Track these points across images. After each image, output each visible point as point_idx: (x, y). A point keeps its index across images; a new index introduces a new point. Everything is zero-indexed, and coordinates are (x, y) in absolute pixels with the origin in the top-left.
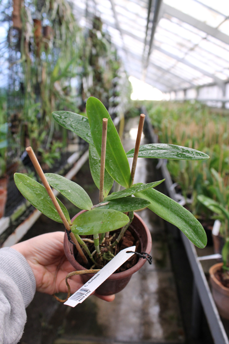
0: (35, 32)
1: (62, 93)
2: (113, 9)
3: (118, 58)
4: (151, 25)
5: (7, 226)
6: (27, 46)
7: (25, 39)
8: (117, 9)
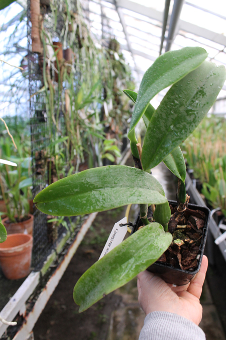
0: (57, 55)
1: (87, 121)
2: (124, 31)
3: (131, 79)
4: (165, 44)
5: (37, 282)
6: (48, 72)
7: (47, 64)
8: (128, 30)
